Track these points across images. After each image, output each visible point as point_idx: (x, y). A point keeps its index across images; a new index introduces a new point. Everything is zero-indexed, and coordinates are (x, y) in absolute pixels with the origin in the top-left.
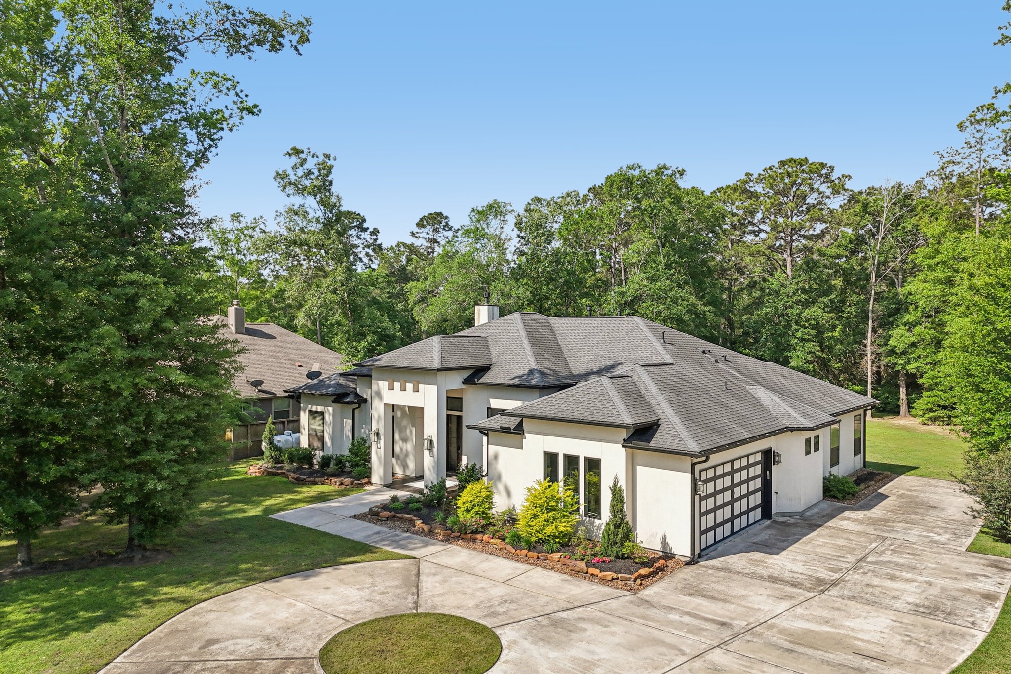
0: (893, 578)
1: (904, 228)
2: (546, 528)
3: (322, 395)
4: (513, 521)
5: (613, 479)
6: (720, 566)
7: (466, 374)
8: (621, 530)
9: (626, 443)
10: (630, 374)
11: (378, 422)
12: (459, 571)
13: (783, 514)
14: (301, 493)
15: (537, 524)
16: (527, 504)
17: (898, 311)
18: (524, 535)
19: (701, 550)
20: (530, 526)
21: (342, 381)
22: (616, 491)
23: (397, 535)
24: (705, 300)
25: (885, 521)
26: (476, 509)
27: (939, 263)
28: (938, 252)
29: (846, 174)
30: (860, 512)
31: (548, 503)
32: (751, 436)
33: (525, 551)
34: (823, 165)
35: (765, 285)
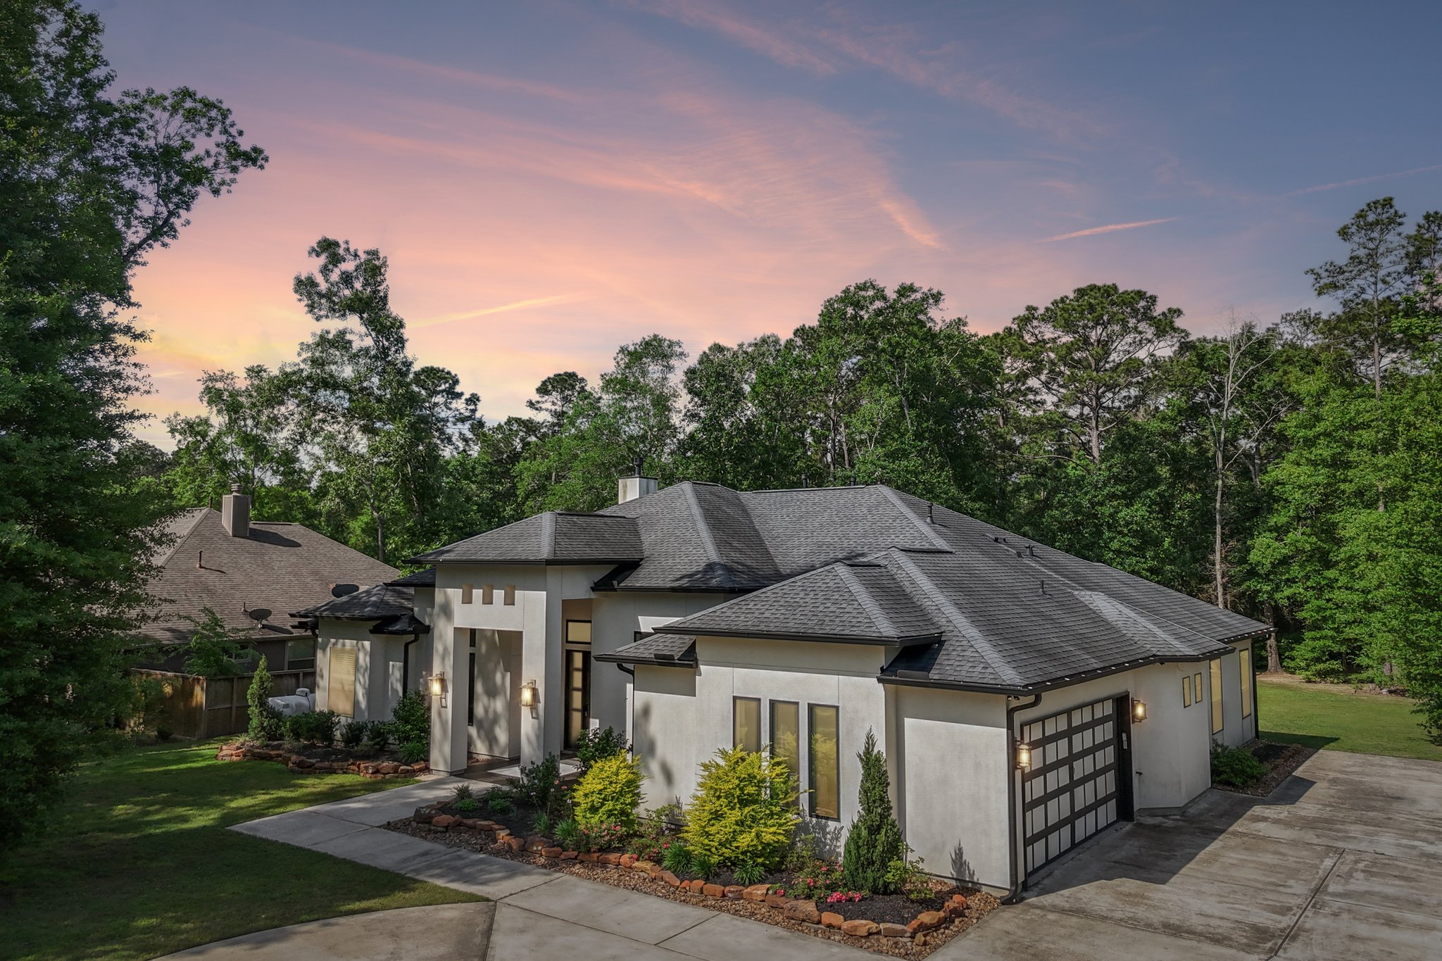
0: (1391, 923)
1: (1261, 388)
2: (740, 838)
3: (353, 619)
4: (677, 827)
5: (864, 740)
6: (1067, 906)
7: (599, 573)
8: (882, 837)
9: (885, 675)
10: (883, 562)
11: (443, 659)
12: (573, 923)
13: (1152, 812)
14: (301, 786)
15: (720, 830)
16: (701, 793)
17: (1256, 512)
18: (698, 850)
19: (1027, 875)
20: (708, 834)
21: (390, 598)
22: (870, 761)
23: (460, 858)
24: (973, 493)
25: (1326, 821)
26: (609, 805)
27: (1320, 435)
28: (1318, 418)
29: (1175, 307)
30: (1279, 808)
31: (742, 789)
32: (1102, 665)
33: (700, 883)
34: (1140, 294)
35: (1058, 472)
